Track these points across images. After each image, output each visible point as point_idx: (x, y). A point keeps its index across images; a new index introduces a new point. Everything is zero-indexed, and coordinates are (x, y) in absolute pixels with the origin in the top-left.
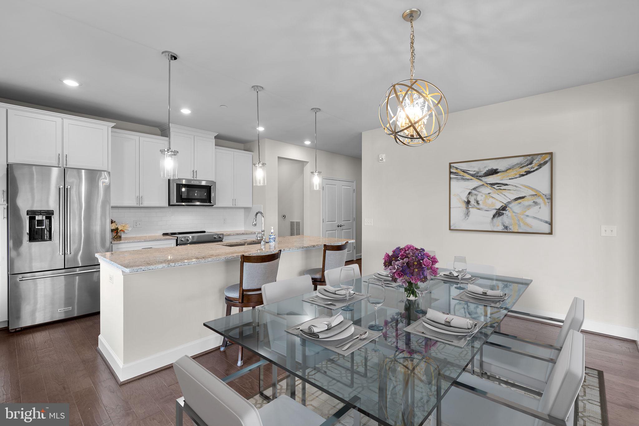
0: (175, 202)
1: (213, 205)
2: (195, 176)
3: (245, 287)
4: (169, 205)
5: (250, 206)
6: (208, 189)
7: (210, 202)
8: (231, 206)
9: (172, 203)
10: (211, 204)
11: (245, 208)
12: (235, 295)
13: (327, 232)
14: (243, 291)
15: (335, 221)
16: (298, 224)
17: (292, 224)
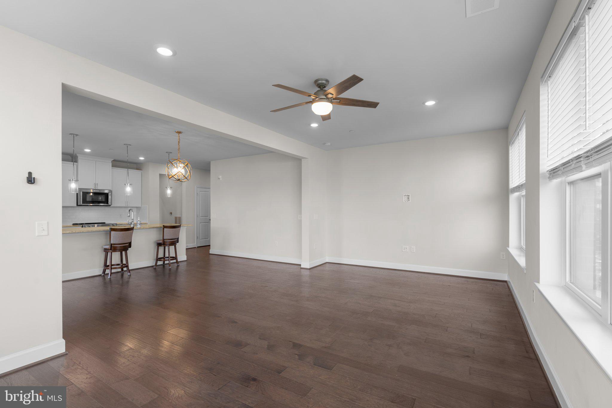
0: (82, 203)
1: (110, 206)
2: (96, 187)
3: (112, 242)
4: (77, 205)
5: (140, 206)
6: (106, 195)
7: (107, 203)
8: (125, 206)
9: (79, 204)
10: (108, 205)
11: (137, 207)
12: (108, 247)
13: (201, 224)
14: (111, 244)
15: (208, 216)
16: (180, 218)
17: (176, 218)
